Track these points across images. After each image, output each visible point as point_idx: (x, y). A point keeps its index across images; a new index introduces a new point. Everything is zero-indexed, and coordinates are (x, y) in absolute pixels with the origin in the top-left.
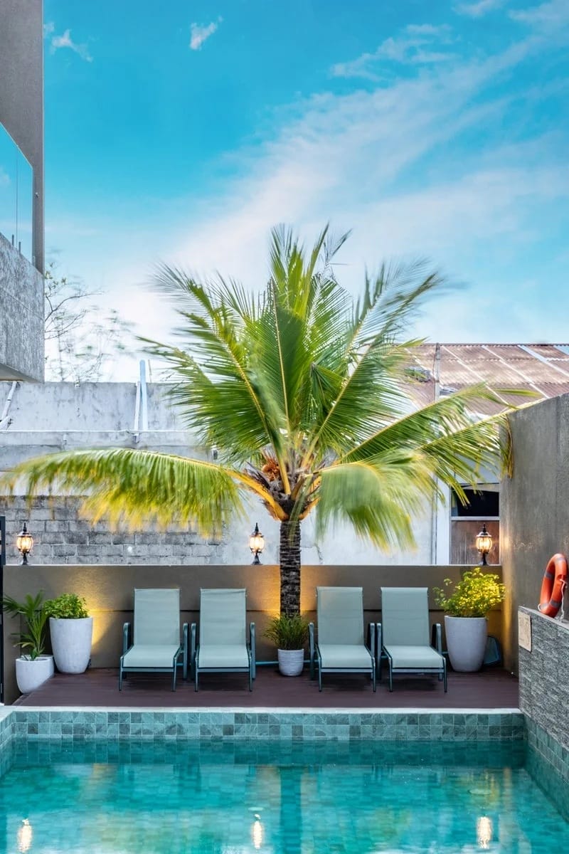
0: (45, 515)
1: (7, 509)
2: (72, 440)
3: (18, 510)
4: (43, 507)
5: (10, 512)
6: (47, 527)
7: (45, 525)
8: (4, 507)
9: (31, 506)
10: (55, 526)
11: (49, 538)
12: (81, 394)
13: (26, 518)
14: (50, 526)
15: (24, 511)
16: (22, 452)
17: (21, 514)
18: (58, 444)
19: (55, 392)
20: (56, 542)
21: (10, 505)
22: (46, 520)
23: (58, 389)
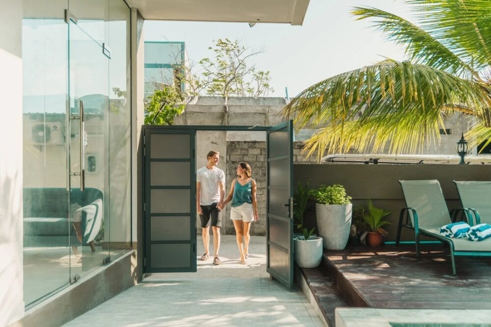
0: (256, 152)
1: (236, 148)
2: (272, 110)
3: (242, 149)
4: (255, 148)
5: (237, 150)
6: (258, 158)
7: (257, 157)
8: (234, 147)
9: (249, 147)
10: (262, 158)
11: (259, 165)
12: (258, 102)
13: (246, 154)
14: (259, 158)
15: (245, 149)
16: (244, 117)
17: (243, 151)
18: (264, 112)
19: (245, 102)
20: (262, 167)
21: (237, 146)
22: (257, 155)
23: (247, 100)
